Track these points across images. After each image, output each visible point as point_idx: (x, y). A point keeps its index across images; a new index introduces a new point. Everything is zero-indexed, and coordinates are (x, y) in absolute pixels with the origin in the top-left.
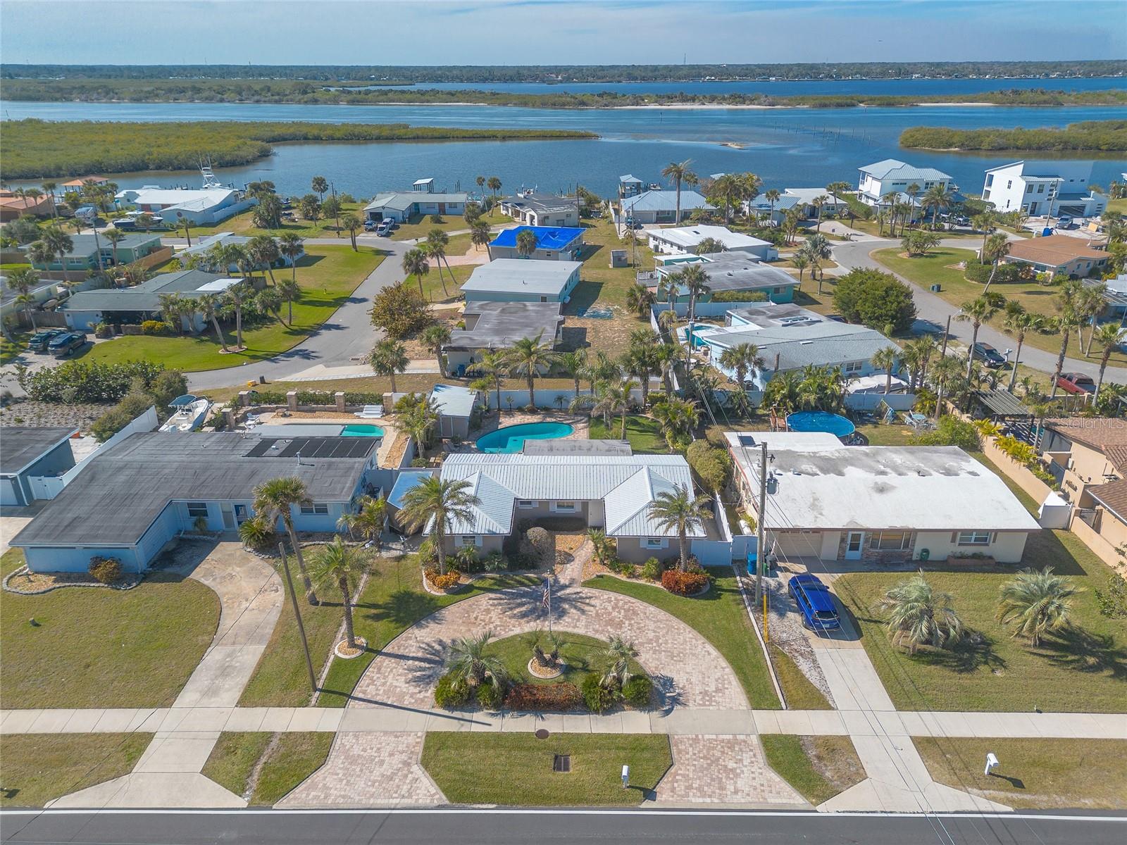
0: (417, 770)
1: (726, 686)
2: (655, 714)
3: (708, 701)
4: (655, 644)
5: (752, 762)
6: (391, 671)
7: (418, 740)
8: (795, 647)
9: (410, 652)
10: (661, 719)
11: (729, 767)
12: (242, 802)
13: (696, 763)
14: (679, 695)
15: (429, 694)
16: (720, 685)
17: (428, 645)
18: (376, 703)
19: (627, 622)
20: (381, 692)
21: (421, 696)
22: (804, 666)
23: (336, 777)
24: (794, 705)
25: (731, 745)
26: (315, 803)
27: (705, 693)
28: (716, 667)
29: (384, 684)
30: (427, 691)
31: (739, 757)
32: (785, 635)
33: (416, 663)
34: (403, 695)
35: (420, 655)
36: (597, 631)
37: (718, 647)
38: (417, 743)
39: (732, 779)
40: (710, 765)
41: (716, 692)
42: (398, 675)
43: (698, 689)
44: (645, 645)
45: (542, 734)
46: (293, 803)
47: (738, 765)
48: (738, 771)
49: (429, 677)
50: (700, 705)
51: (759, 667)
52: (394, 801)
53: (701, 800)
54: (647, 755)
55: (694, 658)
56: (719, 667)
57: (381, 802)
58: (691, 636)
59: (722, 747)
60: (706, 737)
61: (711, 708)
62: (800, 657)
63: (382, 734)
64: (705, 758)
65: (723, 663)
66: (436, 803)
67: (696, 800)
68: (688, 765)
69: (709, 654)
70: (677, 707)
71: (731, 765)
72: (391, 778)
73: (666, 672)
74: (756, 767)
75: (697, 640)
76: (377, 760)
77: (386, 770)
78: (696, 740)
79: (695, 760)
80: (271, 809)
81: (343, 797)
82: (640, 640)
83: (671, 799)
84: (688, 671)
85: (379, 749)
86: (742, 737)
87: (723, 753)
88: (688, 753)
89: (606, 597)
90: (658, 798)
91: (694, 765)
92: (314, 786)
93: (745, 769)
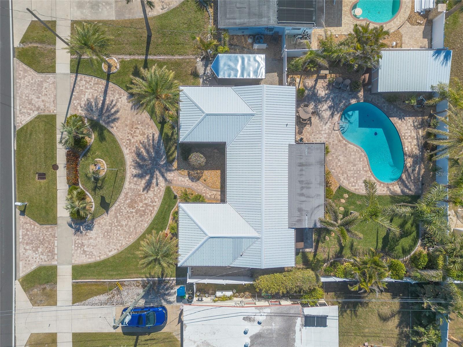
0: (36, 113)
1: (88, 256)
2: (69, 220)
3: (78, 245)
4: (116, 224)
5: (42, 259)
6: (96, 90)
7: (52, 111)
8: (116, 297)
9: (110, 97)
10: (66, 223)
11: (39, 249)
12: (17, 44)
13: (41, 235)
14: (81, 232)
15: (80, 111)
16: (88, 253)
17: (115, 105)
18: (74, 87)
19: (134, 211)
20: (81, 88)
21: (79, 108)
22: (103, 298)
23: (31, 80)
24: (76, 287)
25: (52, 251)
26: (17, 74)
27: (83, 245)
28: (100, 253)
29: (87, 88)
30: (82, 110)
31: (44, 254)
32: (126, 294)
33: (101, 102)
34: (79, 99)
35: (107, 102)
36: (127, 194)
37: (114, 257)
38: (50, 111)
39: (32, 249)
40: (40, 240)
41: (84, 250)
42: (92, 94)
43: (85, 242)
44: (116, 220)
45: (55, 167)
46: (16, 66)
47: (40, 253)
48: (37, 252)
49: (92, 110)
50: (75, 241)
51: (99, 275)
52: (18, 108)
53: (21, 234)
54: (44, 214)
55: (107, 243)
56: (100, 255)
57: (18, 102)
58: (123, 244)
59: (50, 248)
60: (56, 242)
61: (73, 246)
62: (108, 297)
63: (55, 94)
64: (44, 239)
65: (103, 258)
66: (17, 125)
67: (20, 232)
68: (40, 231)
69: (110, 251)
70: (73, 231)
71: (40, 250)
72: (30, 103)
73: (96, 227)
74: (39, 260)
75: (120, 246)
76: (40, 95)
77: (35, 100)
78: (54, 236)
79: (42, 234)
80: (14, 57)
81: (20, 86)
82: (119, 217)
83: (21, 222)
84: (97, 239)
85: (46, 95)
86: (56, 257)
87: (47, 247)
88: (46, 232)
89: (157, 200)
90: (21, 217)
91: (39, 234)
92: (25, 71)
93: (38, 255)
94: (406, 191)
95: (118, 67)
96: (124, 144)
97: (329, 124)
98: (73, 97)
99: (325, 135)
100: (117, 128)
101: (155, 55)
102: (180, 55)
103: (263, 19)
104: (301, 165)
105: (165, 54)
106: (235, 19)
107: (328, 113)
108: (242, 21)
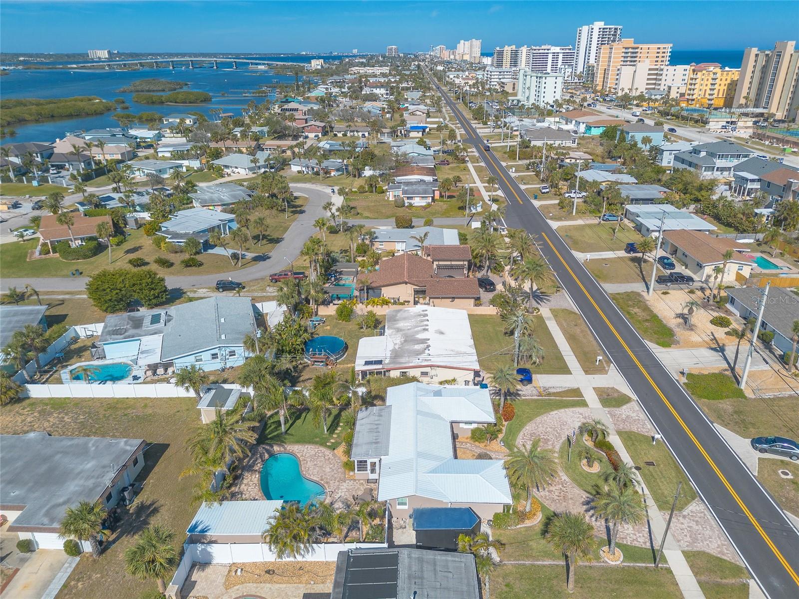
0: (685, 513)
1: (577, 412)
3: (588, 418)
4: (557, 429)
5: (620, 411)
8: (542, 390)
9: (601, 525)
11: (626, 417)
12: (752, 583)
17: (592, 517)
18: (650, 536)
19: (542, 437)
20: (641, 535)
22: (553, 390)
23: (710, 544)
24: (580, 396)
25: (613, 415)
26: (731, 549)
29: (634, 534)
31: (619, 414)
35: (602, 520)
37: (552, 410)
39: (632, 417)
40: (627, 422)
41: (582, 415)
42: (624, 528)
43: (582, 420)
44: (559, 432)
45: (638, 468)
46: (738, 559)
47: (623, 415)
48: (627, 415)
52: (709, 517)
54: (633, 437)
55: (562, 418)
56: (565, 412)
57: (713, 522)
58: (546, 417)
59: (615, 417)
60: (611, 421)
62: (549, 390)
64: (624, 422)
65: (562, 410)
66: (701, 502)
67: (649, 426)
68: (631, 427)
69: (557, 414)
72: (697, 521)
74: (622, 411)
75: (549, 416)
76: (689, 529)
77: (693, 524)
78: (616, 424)
79: (627, 425)
80: (747, 568)
81: (720, 538)
82: (555, 433)
84: (572, 421)
85: (681, 530)
86: (607, 412)
87: (618, 418)
88: (624, 427)
92: (721, 552)
93: (625, 413)
94: (267, 447)
95: (601, 552)
96: (568, 484)
97: (337, 497)
98: (647, 527)
99: (342, 487)
100: (582, 497)
101: (557, 565)
102: (524, 565)
103: (417, 556)
104: (376, 443)
105: (544, 566)
106: (453, 561)
107: (336, 506)
108: (444, 558)
